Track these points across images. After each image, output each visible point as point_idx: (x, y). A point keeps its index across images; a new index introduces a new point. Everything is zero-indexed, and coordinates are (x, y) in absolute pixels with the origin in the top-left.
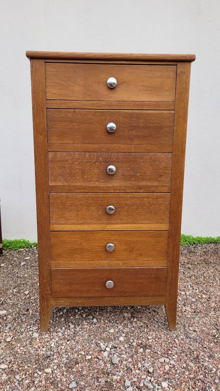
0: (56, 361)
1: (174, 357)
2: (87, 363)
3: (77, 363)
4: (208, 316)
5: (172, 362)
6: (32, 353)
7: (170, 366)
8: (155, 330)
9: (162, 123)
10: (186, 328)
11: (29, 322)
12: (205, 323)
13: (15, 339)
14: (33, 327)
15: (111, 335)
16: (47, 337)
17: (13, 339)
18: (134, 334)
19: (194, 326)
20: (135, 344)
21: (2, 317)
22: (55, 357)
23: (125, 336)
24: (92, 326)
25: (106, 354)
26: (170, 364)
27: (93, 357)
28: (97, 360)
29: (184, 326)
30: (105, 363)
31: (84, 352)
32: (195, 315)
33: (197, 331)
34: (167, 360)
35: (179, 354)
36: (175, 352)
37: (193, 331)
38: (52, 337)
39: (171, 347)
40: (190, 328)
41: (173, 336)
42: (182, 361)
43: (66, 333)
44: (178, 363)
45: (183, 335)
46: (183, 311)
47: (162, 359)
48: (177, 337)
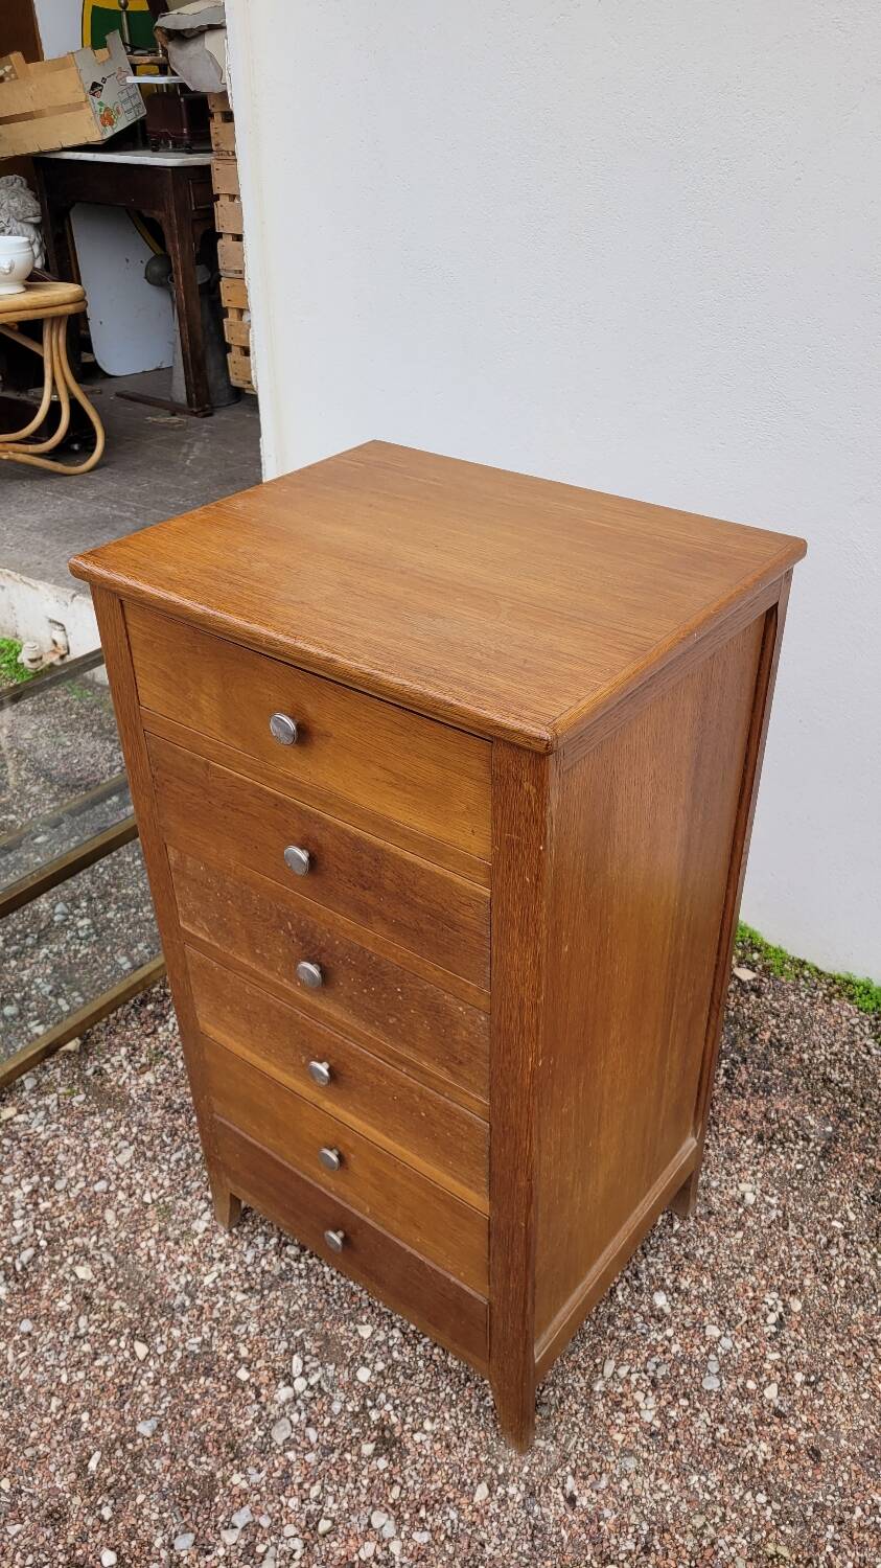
0: (176, 1333)
1: (416, 1536)
2: (224, 1388)
3: (208, 1372)
4: (676, 1481)
5: (395, 1547)
6: (159, 1272)
7: (379, 1551)
8: (473, 1411)
10: (559, 1471)
12: (636, 1500)
13: (163, 1203)
15: (355, 1343)
16: (220, 1246)
17: (161, 1201)
18: (408, 1381)
19: (589, 1482)
20: (374, 1415)
22: (185, 1320)
23: (381, 1373)
24: (338, 1281)
25: (284, 1393)
26: (385, 1545)
27: (253, 1380)
28: (254, 1397)
29: (565, 1459)
30: (258, 1420)
31: (250, 1351)
32: (643, 1446)
33: (578, 1504)
34: (389, 1531)
35: (442, 1537)
36: (439, 1522)
37: (564, 1496)
38: (230, 1251)
39: (449, 1500)
40: (570, 1479)
41: (496, 1468)
42: (423, 1563)
43: (263, 1262)
44: (405, 1560)
45: (523, 1487)
46: (623, 1406)
47: (386, 1515)
48: (503, 1480)
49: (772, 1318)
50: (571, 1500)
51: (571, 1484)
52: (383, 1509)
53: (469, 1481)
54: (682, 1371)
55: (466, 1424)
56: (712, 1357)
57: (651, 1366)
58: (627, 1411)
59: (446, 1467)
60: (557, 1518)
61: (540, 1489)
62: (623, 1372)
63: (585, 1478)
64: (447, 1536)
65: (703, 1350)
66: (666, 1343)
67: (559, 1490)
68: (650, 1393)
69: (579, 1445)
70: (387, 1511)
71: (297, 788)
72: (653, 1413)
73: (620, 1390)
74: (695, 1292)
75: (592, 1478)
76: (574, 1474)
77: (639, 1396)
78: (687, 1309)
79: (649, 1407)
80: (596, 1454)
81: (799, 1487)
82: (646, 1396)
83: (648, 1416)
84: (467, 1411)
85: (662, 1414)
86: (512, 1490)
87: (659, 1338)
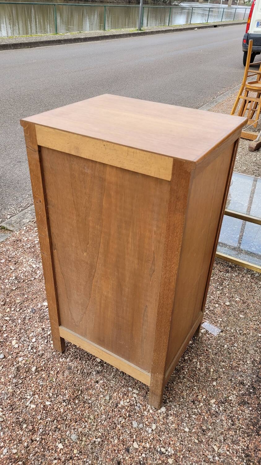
49: (163, 450)
50: (97, 382)
51: (101, 382)
56: (145, 426)
57: (138, 404)
58: (123, 397)
60: (93, 378)
61: (100, 374)
62: (135, 395)
63: (103, 385)
65: (147, 422)
66: (147, 410)
67: (100, 379)
68: (129, 403)
72: (123, 405)
73: (129, 395)
74: (168, 421)
76: (104, 382)
77: (128, 400)
78: (161, 418)
79: (125, 403)
80: (110, 388)
82: (128, 403)
83: (122, 403)
85: (123, 407)
86: (99, 367)
87: (149, 408)
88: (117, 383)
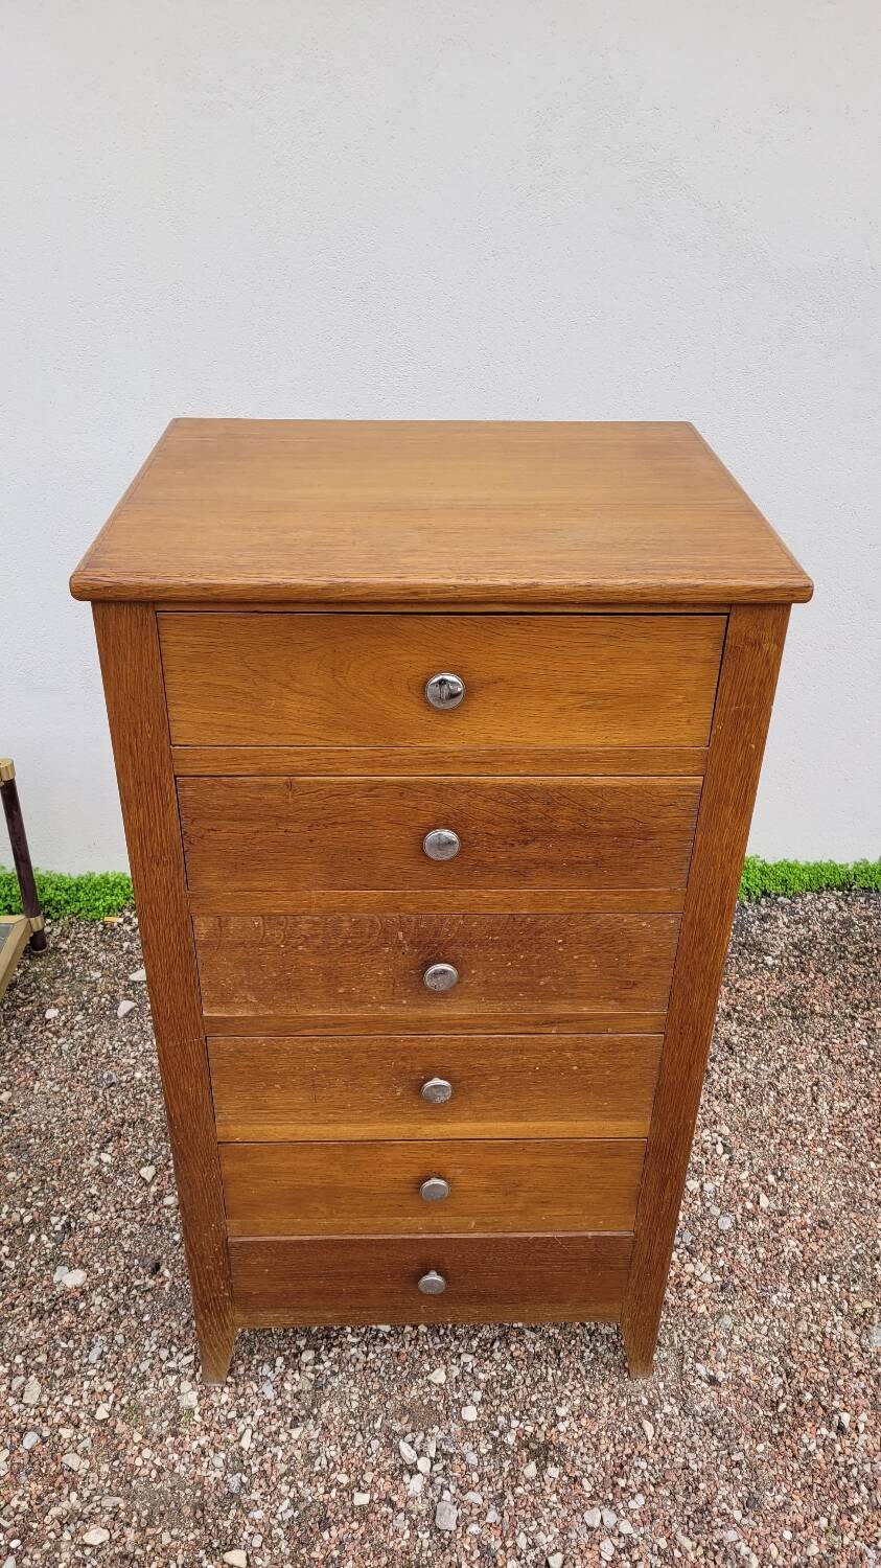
0: (258, 1515)
1: (632, 1504)
2: (355, 1525)
3: (324, 1524)
4: (765, 1310)
5: (625, 1527)
6: (182, 1474)
7: (616, 1542)
8: (584, 1373)
9: (649, 820)
10: (685, 1367)
11: (163, 1325)
12: (752, 1346)
13: (122, 1407)
14: (180, 1355)
15: (437, 1394)
16: (227, 1403)
17: (118, 1408)
18: (511, 1390)
19: (713, 1358)
20: (510, 1439)
21: (71, 1302)
22: (256, 1496)
23: (483, 1402)
24: (374, 1352)
25: (415, 1485)
26: (617, 1533)
27: (376, 1496)
28: (390, 1510)
29: (681, 1354)
30: (413, 1527)
31: (348, 1473)
32: (723, 1302)
33: (720, 1380)
34: (610, 1519)
35: (652, 1489)
36: (639, 1480)
37: (706, 1382)
38: (242, 1401)
39: (629, 1457)
40: (698, 1366)
41: (639, 1403)
42: (658, 1520)
43: (287, 1386)
44: (642, 1530)
45: (673, 1400)
46: (685, 1284)
47: (596, 1509)
48: (653, 1406)
49: (720, 1149)
50: (713, 1381)
51: (702, 1369)
52: (589, 1507)
53: (630, 1429)
54: (699, 1228)
55: (587, 1387)
56: (708, 1204)
58: (690, 1285)
59: (604, 1433)
60: (716, 1402)
61: (683, 1391)
63: (707, 1357)
64: (654, 1485)
65: (699, 1203)
67: (698, 1381)
69: (682, 1336)
70: (592, 1506)
71: (439, 761)
72: (709, 1272)
75: (712, 1354)
76: (697, 1360)
77: (689, 1268)
79: (702, 1270)
80: (699, 1333)
81: (835, 1255)
82: (694, 1264)
83: (707, 1278)
84: (579, 1376)
85: (713, 1268)
86: (667, 1409)
88: (669, 1327)
